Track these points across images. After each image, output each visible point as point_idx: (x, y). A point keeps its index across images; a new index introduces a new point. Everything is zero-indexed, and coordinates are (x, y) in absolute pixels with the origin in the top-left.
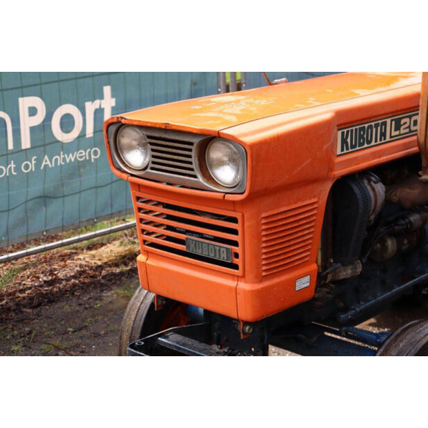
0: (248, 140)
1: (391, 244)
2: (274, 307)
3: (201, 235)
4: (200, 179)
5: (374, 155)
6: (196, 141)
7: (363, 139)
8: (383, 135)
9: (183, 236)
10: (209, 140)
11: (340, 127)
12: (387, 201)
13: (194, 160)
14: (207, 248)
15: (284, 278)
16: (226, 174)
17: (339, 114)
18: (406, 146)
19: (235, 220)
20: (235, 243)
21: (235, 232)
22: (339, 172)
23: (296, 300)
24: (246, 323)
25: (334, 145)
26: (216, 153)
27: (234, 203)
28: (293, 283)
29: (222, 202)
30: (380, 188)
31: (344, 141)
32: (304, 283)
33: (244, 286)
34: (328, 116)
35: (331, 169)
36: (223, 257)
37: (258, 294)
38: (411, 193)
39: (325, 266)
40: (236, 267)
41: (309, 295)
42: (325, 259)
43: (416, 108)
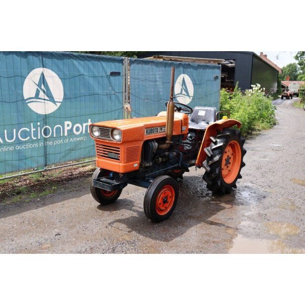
0: (122, 129)
1: (160, 159)
2: (128, 170)
3: (112, 152)
4: (111, 138)
5: (155, 136)
6: (111, 129)
7: (151, 132)
8: (157, 131)
9: (107, 153)
10: (113, 129)
11: (146, 128)
12: (158, 148)
13: (110, 134)
14: (113, 155)
15: (130, 163)
16: (117, 137)
17: (145, 125)
18: (164, 134)
19: (119, 148)
20: (119, 154)
21: (119, 151)
22: (145, 139)
23: (134, 169)
24: (121, 174)
25: (144, 133)
26: (115, 132)
27: (119, 144)
28: (133, 165)
29: (116, 144)
30: (156, 144)
31: (147, 132)
32: (136, 165)
33: (121, 164)
34: (143, 125)
35: (143, 138)
36: (116, 157)
37: (124, 166)
38: (164, 146)
39: (142, 162)
40: (119, 160)
41: (138, 168)
42: (142, 160)
43: (165, 125)
